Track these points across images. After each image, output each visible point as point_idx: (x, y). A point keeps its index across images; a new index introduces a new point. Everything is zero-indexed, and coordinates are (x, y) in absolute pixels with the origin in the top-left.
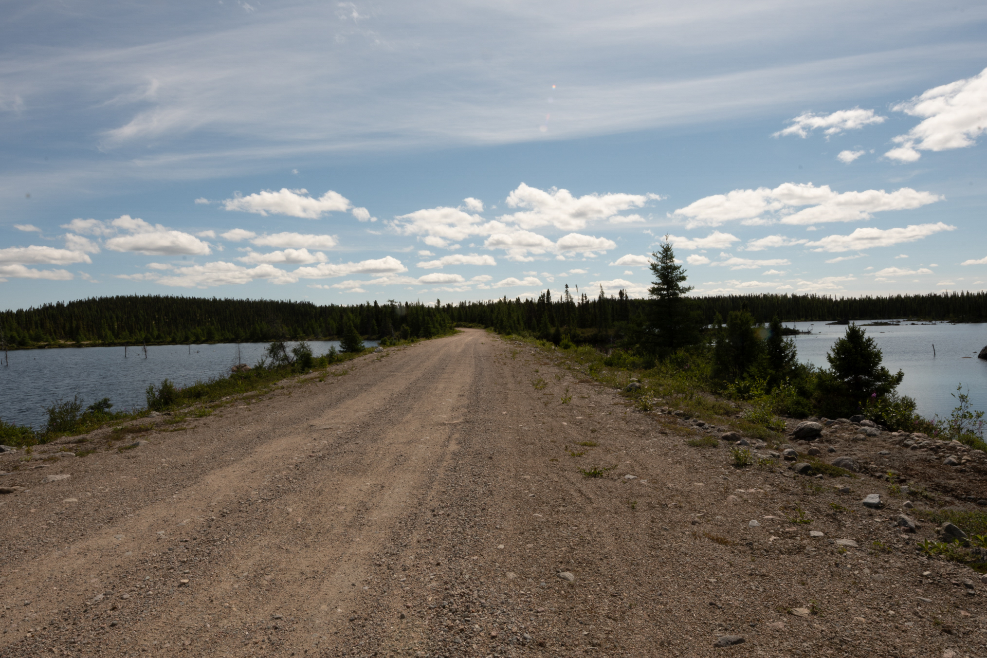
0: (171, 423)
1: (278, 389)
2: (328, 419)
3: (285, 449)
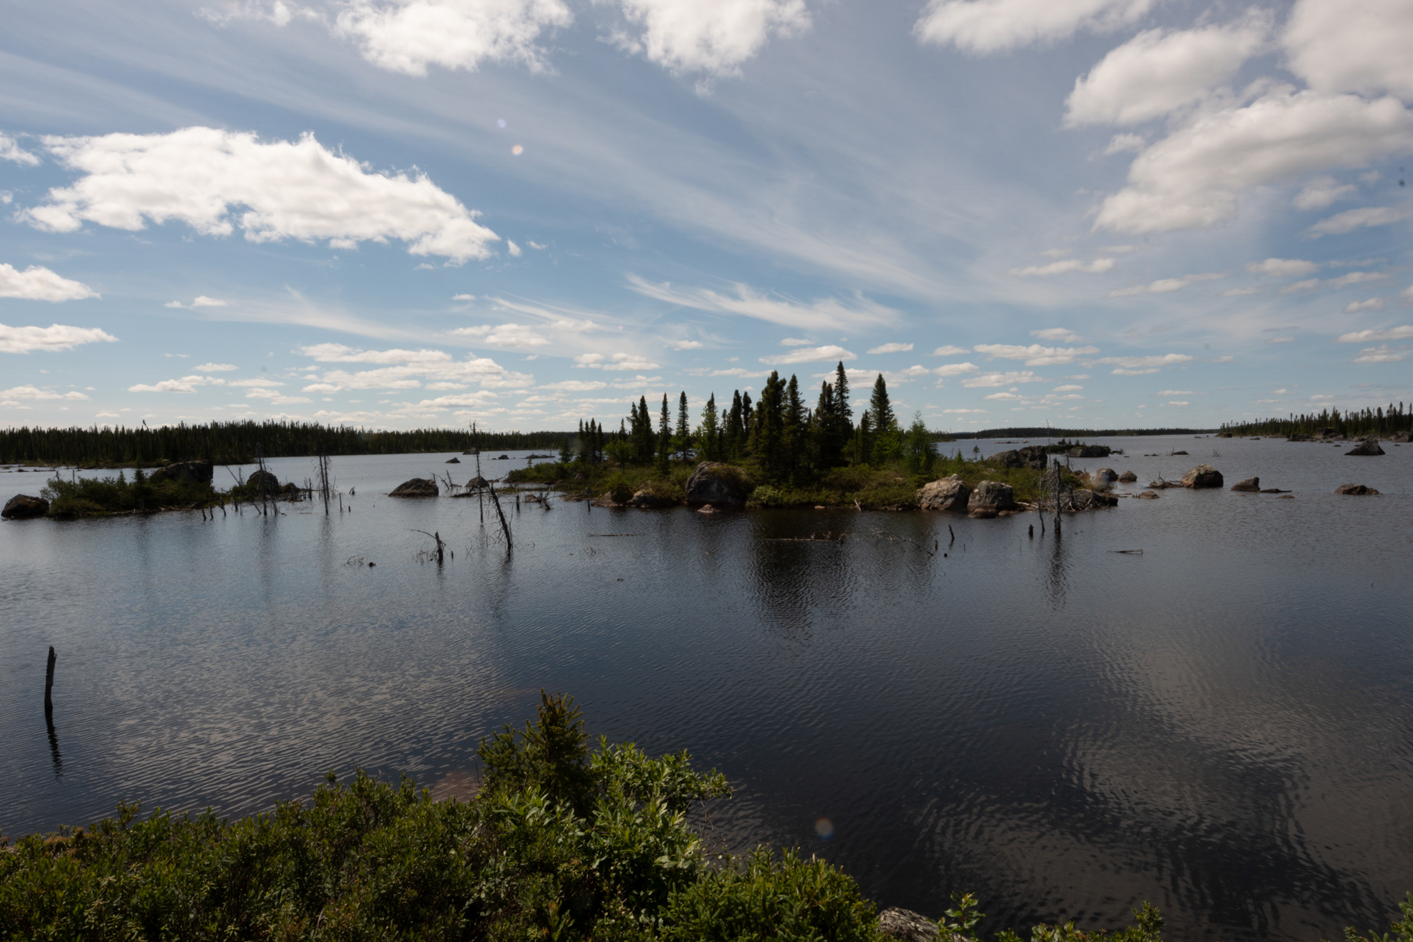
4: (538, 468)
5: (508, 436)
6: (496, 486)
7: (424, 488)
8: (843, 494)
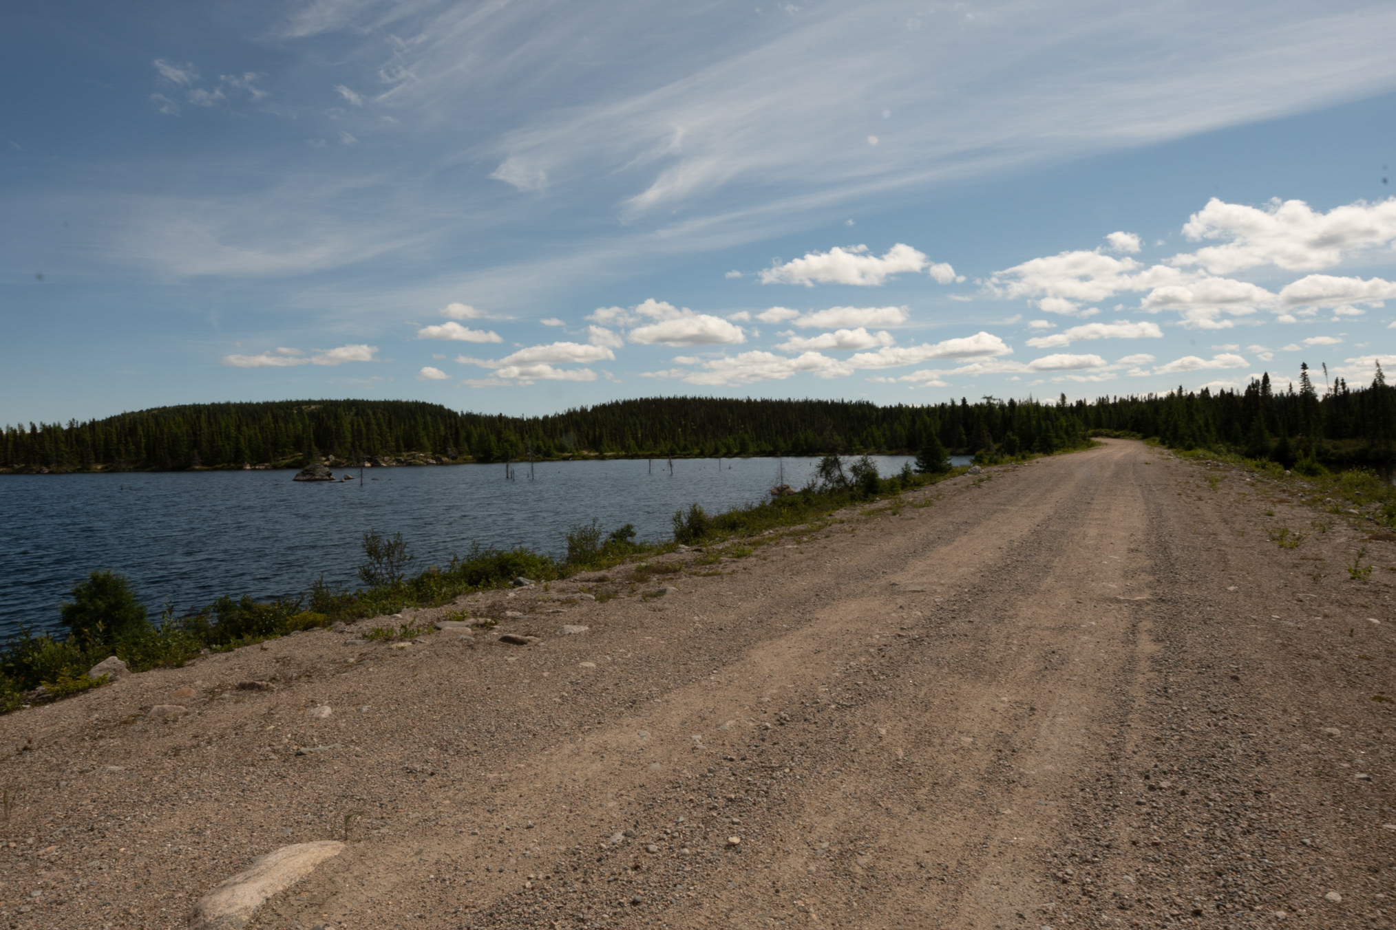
0: (704, 563)
1: (836, 522)
2: (916, 575)
3: (858, 619)
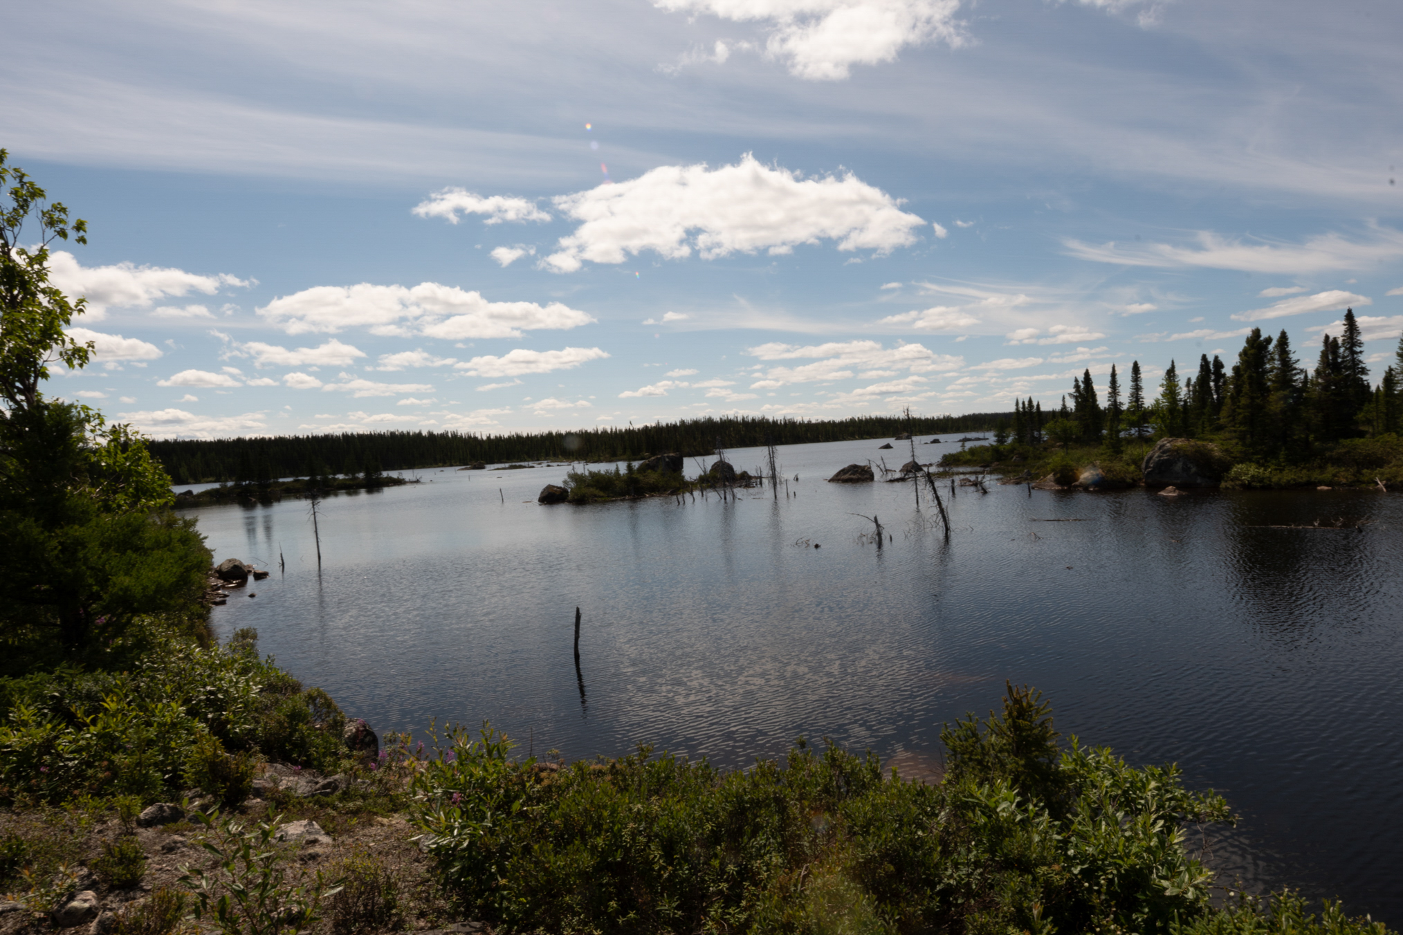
4: (972, 451)
5: (939, 420)
6: (933, 470)
7: (860, 474)
8: (1359, 472)
